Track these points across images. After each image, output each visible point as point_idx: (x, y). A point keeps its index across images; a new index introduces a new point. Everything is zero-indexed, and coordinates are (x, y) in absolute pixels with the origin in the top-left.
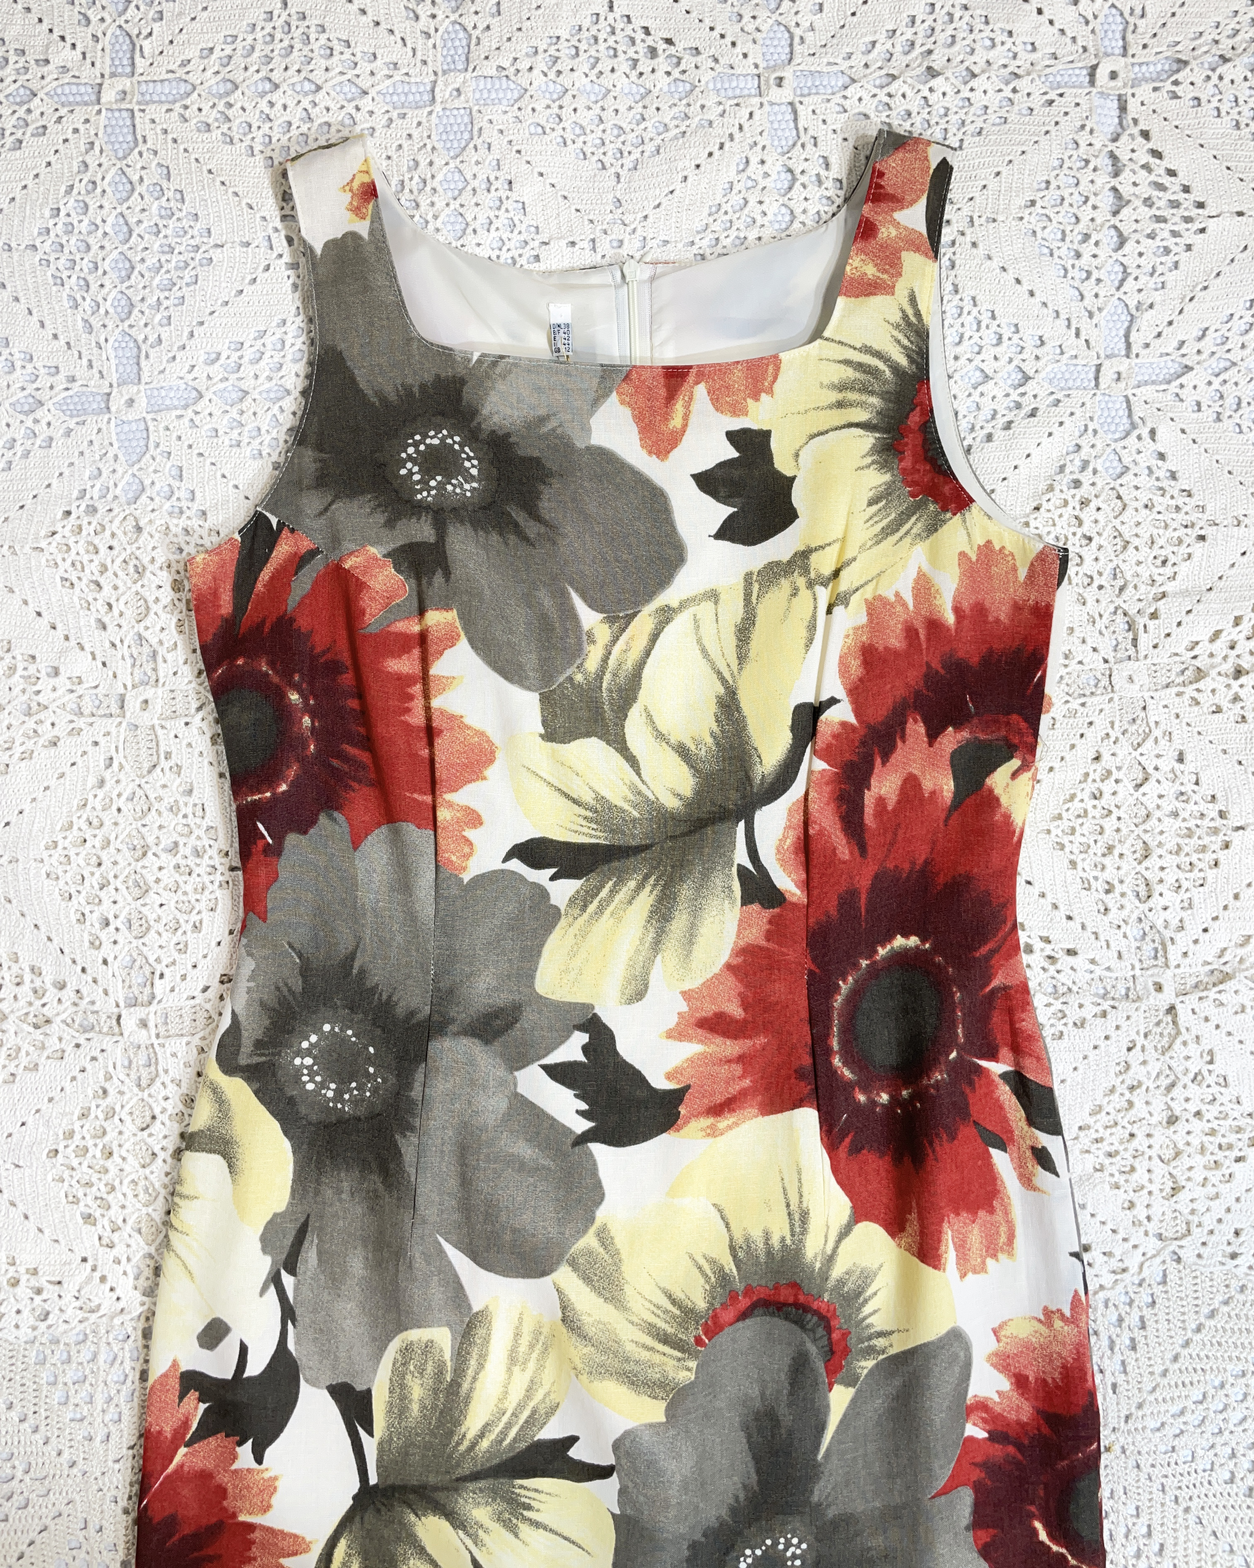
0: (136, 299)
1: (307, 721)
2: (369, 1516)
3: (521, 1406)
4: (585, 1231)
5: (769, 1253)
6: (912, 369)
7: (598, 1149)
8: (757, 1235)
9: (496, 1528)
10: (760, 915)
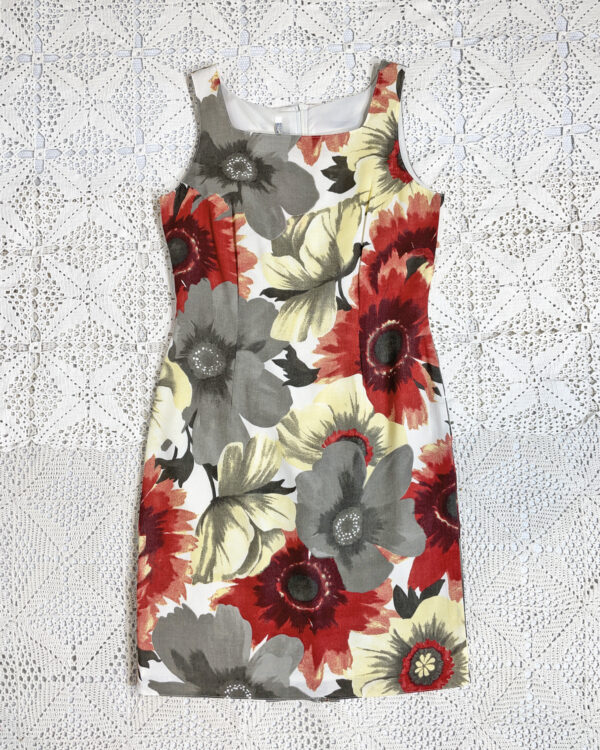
0: (142, 117)
1: (197, 248)
2: (216, 507)
3: (265, 470)
4: (286, 414)
5: (346, 419)
6: (393, 137)
7: (291, 387)
8: (342, 413)
9: (257, 509)
10: (344, 313)
